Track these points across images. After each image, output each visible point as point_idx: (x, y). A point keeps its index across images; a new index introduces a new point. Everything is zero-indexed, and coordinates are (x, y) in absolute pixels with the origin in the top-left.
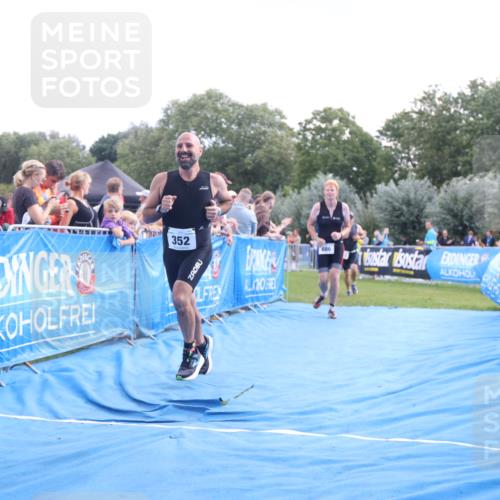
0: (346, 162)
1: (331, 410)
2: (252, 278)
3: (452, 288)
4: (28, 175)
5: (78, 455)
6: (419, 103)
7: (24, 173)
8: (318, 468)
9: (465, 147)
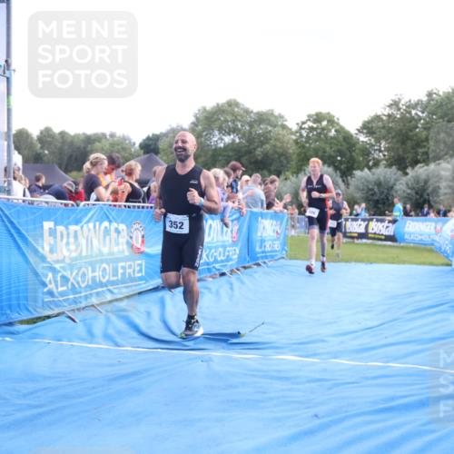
0: (332, 154)
1: (323, 341)
2: (262, 241)
3: (414, 248)
4: (94, 164)
5: (134, 374)
6: (388, 109)
7: (91, 163)
8: (313, 385)
9: (423, 141)
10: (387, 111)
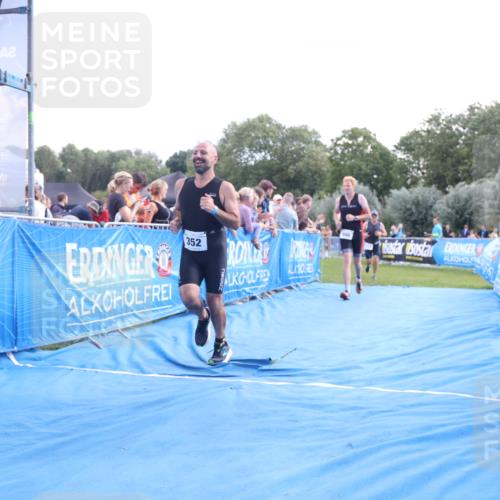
0: (369, 171)
1: (357, 367)
2: (295, 263)
3: (453, 271)
4: (119, 183)
5: (160, 402)
6: (427, 124)
7: (116, 181)
8: (348, 413)
9: (464, 158)
10: (426, 127)
